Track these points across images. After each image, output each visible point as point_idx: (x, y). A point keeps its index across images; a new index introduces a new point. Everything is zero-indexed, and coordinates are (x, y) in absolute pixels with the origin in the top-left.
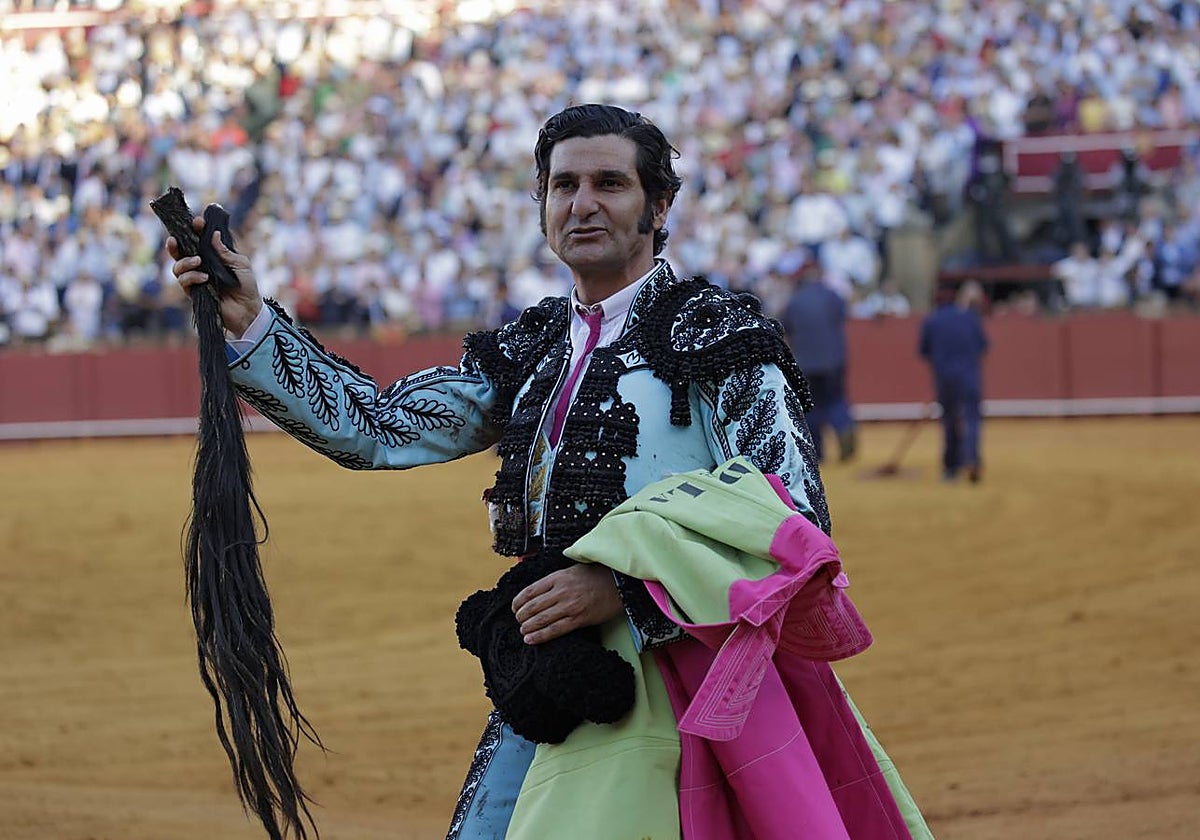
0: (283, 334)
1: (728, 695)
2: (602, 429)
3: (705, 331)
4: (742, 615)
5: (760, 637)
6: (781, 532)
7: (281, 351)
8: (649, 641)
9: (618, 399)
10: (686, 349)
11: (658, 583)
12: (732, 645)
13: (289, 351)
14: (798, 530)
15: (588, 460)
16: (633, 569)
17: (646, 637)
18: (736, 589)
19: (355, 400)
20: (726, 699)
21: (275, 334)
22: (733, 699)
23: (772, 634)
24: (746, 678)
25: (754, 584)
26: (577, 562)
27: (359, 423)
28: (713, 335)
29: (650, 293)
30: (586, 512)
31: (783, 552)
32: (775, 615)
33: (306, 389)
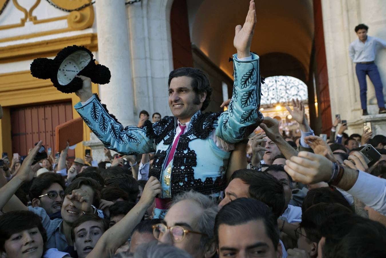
0: (96, 103)
2: (185, 159)
7: (94, 108)
9: (189, 149)
13: (97, 109)
15: (182, 169)
19: (113, 128)
21: (93, 103)
27: (112, 134)
29: (195, 118)
33: (99, 121)
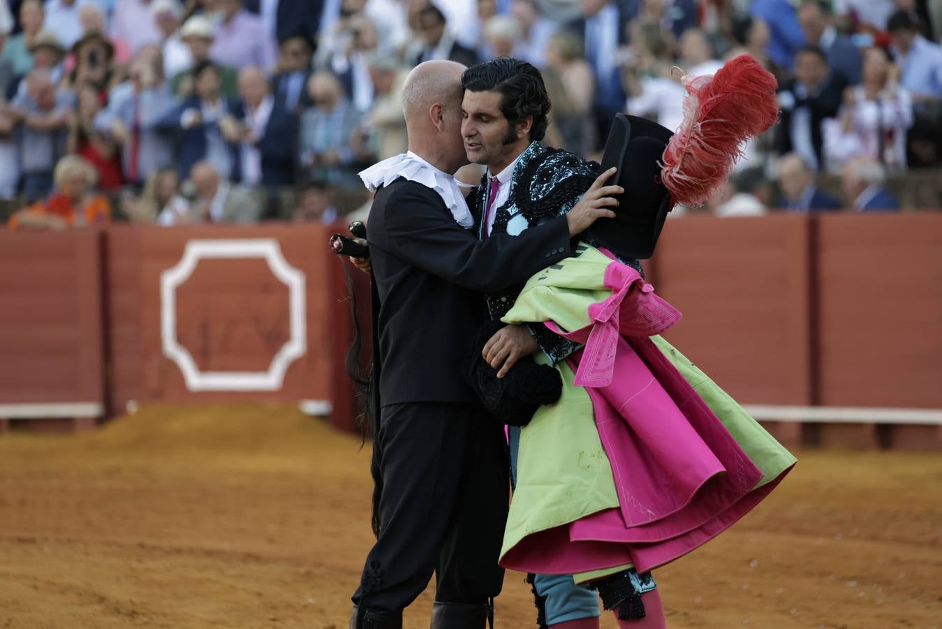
1: (597, 362)
3: (545, 185)
4: (596, 318)
5: (608, 328)
6: (607, 273)
8: (556, 360)
10: (535, 199)
11: (551, 321)
12: (593, 336)
14: (615, 269)
16: (537, 318)
17: (554, 358)
18: (592, 310)
20: (596, 365)
22: (600, 364)
23: (614, 325)
24: (605, 352)
25: (601, 304)
26: (508, 324)
28: (547, 188)
30: (506, 301)
31: (611, 283)
32: (613, 315)
